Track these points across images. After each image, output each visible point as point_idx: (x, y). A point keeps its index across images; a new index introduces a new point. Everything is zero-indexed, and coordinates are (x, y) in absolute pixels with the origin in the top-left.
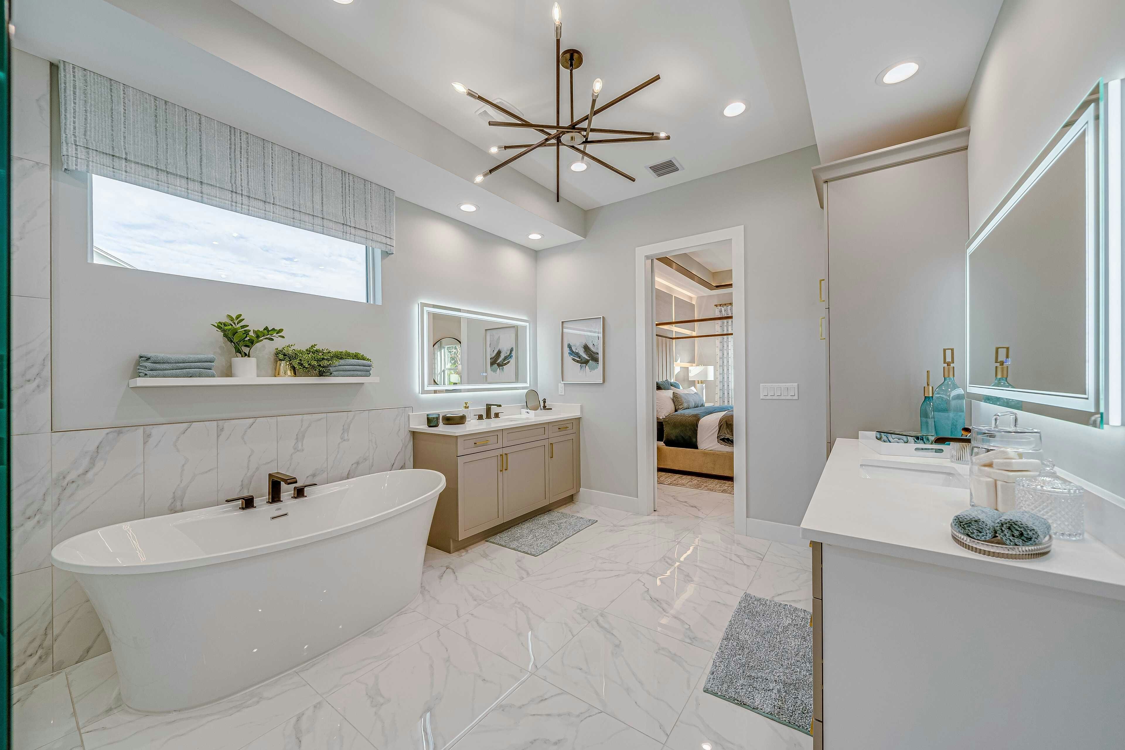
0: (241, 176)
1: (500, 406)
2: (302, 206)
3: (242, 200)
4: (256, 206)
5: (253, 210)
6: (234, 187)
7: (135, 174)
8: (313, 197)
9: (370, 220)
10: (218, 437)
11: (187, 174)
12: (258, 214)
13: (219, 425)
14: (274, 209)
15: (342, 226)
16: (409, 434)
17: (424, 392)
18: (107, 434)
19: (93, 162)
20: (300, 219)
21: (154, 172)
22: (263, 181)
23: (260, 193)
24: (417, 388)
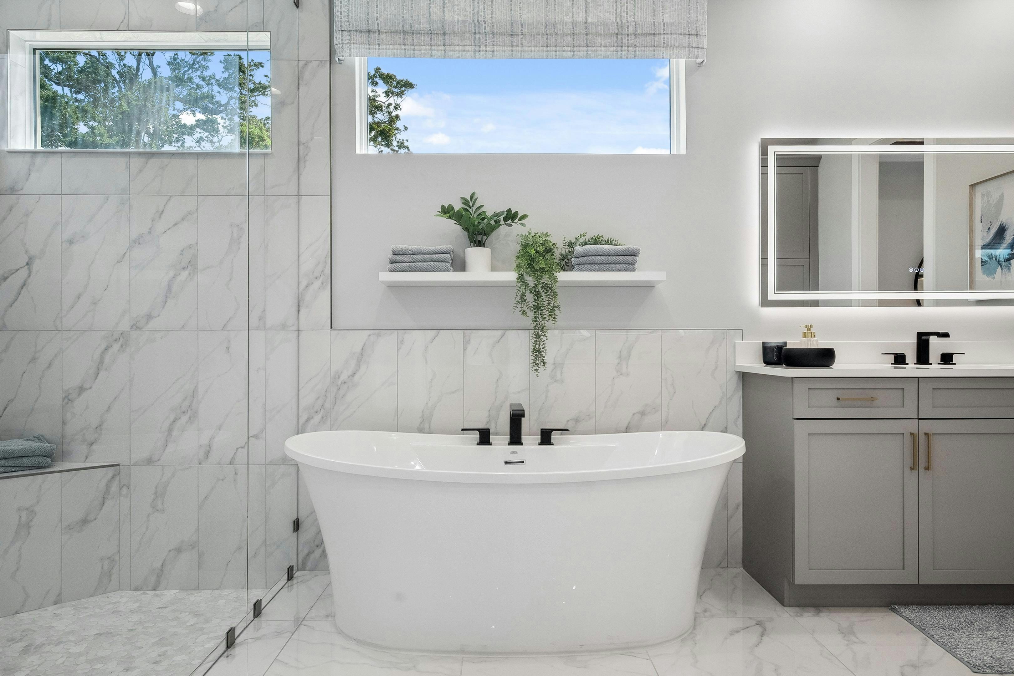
0: (484, 9)
1: (946, 335)
2: (558, 25)
3: (486, 40)
4: (501, 44)
5: (498, 50)
6: (477, 27)
7: (386, 44)
8: (573, 6)
9: (661, 14)
10: (465, 349)
11: (430, 28)
12: (504, 53)
13: (466, 336)
14: (523, 41)
15: (615, 38)
16: (736, 378)
17: (766, 302)
18: (369, 335)
19: (354, 43)
20: (555, 45)
21: (401, 37)
22: (510, 7)
23: (505, 24)
24: (755, 297)
